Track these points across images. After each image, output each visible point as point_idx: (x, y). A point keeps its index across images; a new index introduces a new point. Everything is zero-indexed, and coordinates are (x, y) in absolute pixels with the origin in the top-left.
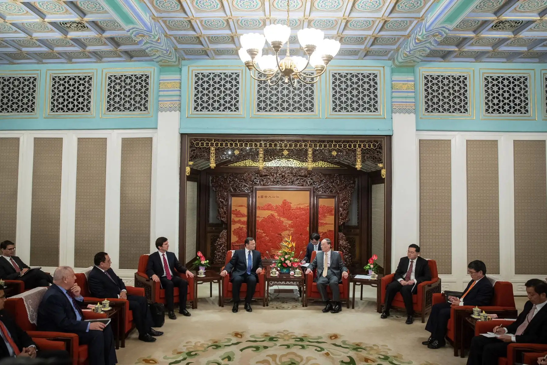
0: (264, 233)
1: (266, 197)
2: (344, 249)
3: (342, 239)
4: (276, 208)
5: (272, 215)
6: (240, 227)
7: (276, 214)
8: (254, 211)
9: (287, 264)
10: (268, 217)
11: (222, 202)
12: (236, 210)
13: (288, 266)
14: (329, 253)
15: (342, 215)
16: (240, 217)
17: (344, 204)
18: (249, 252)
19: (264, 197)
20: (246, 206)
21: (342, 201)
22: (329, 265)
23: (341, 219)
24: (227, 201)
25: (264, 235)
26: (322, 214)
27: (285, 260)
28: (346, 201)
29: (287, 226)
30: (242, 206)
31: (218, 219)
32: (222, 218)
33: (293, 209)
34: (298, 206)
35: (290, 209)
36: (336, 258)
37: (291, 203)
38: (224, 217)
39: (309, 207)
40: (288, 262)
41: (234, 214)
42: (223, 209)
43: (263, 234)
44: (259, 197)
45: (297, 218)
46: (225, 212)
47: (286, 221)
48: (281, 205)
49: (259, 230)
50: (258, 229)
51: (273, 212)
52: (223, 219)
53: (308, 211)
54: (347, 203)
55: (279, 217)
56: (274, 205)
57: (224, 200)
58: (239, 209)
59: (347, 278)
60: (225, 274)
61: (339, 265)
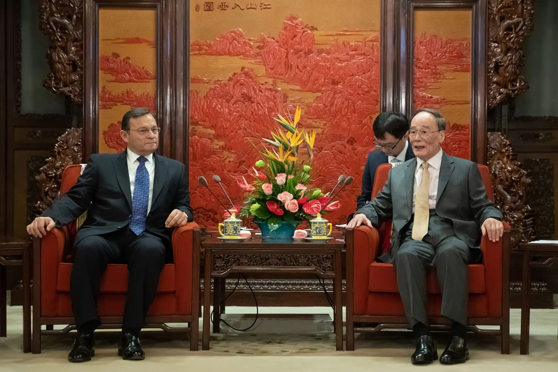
0: (218, 137)
1: (223, 7)
2: (507, 190)
3: (498, 155)
4: (259, 47)
5: (246, 74)
7: (261, 70)
8: (180, 58)
9: (281, 205)
10: (230, 79)
11: (63, 28)
12: (116, 55)
13: (287, 212)
14: (436, 161)
15: (501, 70)
16: (130, 81)
17: (509, 29)
18: (142, 160)
19: (215, 7)
20: (151, 37)
21: (502, 19)
22: (433, 203)
23: (495, 83)
24: (81, 21)
25: (218, 144)
26: (427, 66)
27: (278, 189)
28: (516, 19)
30: (137, 41)
31: (49, 88)
32: (65, 85)
33: (320, 52)
34: (341, 39)
35: (310, 52)
36: (458, 177)
37: (313, 29)
38: (72, 82)
39: (377, 44)
40: (286, 198)
41: (111, 71)
42: (65, 50)
43: (216, 142)
44: (197, 8)
45: (335, 83)
46: (74, 61)
47: (297, 96)
48: (277, 38)
49: (200, 130)
50: (197, 124)
51: (247, 63)
52: (66, 90)
53: (377, 54)
54: (517, 24)
55: (270, 81)
56: (253, 37)
57: (70, 18)
58: (124, 51)
59: (498, 239)
60: (45, 227)
61: (473, 200)
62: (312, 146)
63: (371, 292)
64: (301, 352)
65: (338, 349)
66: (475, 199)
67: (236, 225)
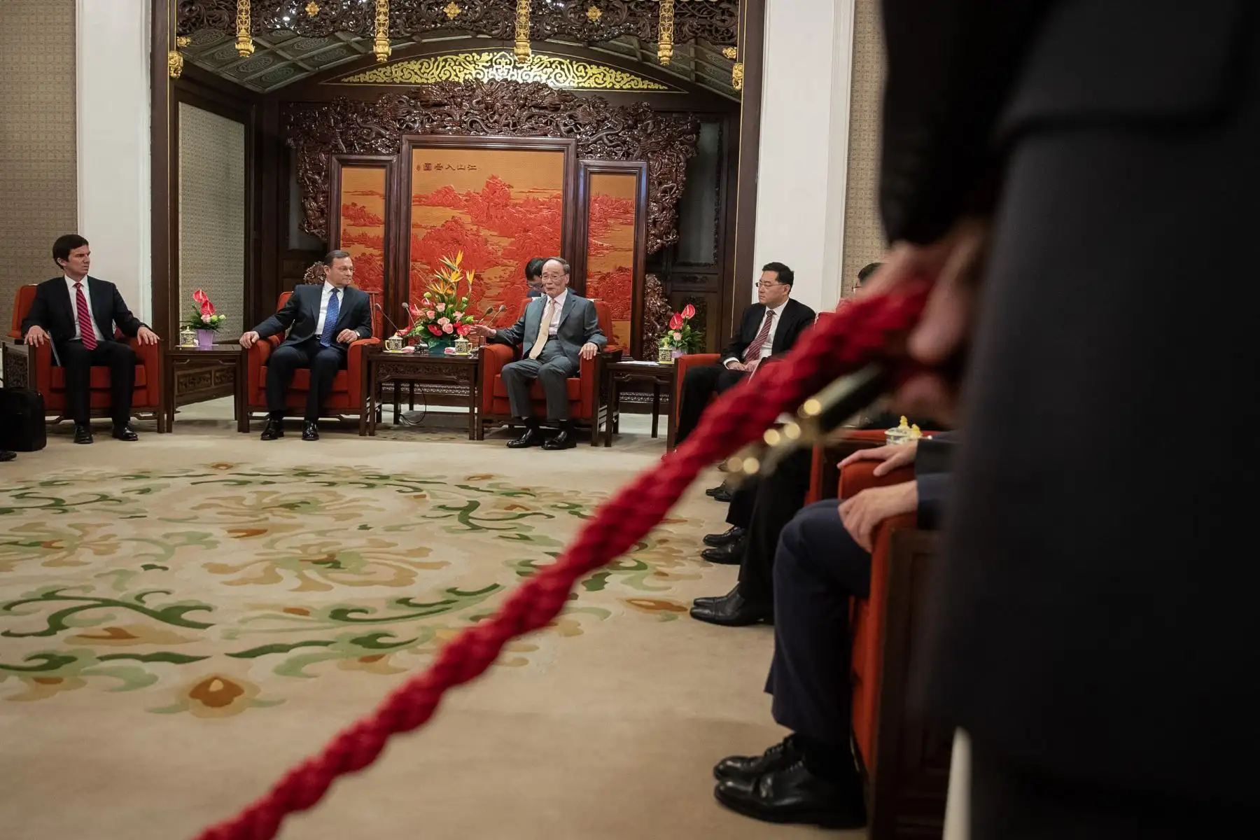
1: (439, 167)
2: (658, 320)
3: (652, 293)
4: (466, 200)
5: (456, 222)
6: (364, 254)
7: (467, 219)
8: (404, 208)
9: (440, 327)
10: (443, 226)
11: (314, 182)
12: (354, 205)
13: (445, 334)
14: (561, 299)
15: (658, 225)
16: (365, 225)
17: (665, 191)
18: (335, 291)
19: (433, 166)
20: (382, 191)
21: (660, 184)
22: (554, 330)
23: (653, 235)
24: (328, 178)
26: (599, 220)
27: (439, 315)
28: (670, 184)
29: (500, 254)
30: (372, 193)
31: (303, 230)
32: (315, 228)
33: (515, 205)
34: (532, 196)
35: (507, 205)
36: (576, 313)
37: (509, 186)
38: (320, 226)
39: (560, 200)
40: (445, 324)
41: (347, 217)
42: (315, 199)
44: (418, 168)
45: (526, 231)
46: (322, 209)
47: (496, 240)
48: (481, 192)
49: (418, 265)
50: (416, 261)
51: (456, 213)
52: (315, 231)
53: (559, 211)
54: (672, 188)
55: (475, 228)
56: (460, 190)
57: (319, 174)
58: (361, 202)
59: (591, 358)
60: (251, 339)
61: (586, 330)
62: (471, 282)
63: (496, 397)
64: (442, 440)
65: (470, 439)
66: (587, 329)
67: (397, 342)
